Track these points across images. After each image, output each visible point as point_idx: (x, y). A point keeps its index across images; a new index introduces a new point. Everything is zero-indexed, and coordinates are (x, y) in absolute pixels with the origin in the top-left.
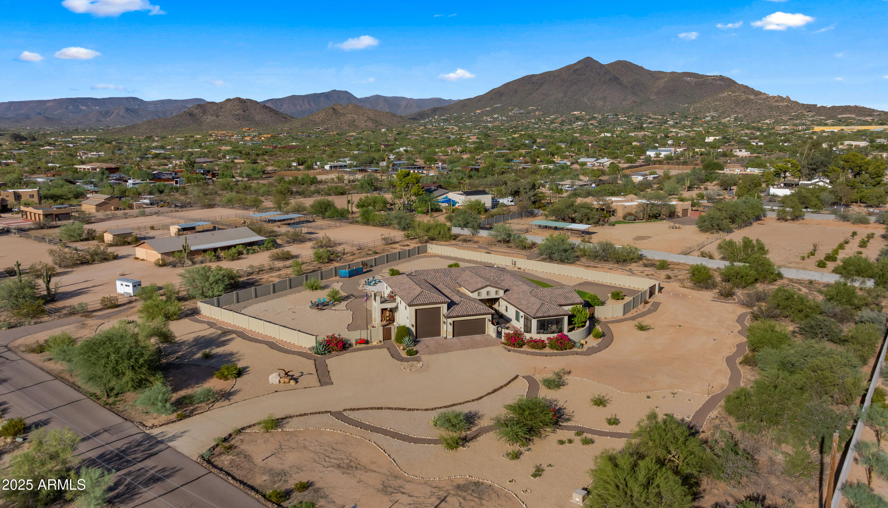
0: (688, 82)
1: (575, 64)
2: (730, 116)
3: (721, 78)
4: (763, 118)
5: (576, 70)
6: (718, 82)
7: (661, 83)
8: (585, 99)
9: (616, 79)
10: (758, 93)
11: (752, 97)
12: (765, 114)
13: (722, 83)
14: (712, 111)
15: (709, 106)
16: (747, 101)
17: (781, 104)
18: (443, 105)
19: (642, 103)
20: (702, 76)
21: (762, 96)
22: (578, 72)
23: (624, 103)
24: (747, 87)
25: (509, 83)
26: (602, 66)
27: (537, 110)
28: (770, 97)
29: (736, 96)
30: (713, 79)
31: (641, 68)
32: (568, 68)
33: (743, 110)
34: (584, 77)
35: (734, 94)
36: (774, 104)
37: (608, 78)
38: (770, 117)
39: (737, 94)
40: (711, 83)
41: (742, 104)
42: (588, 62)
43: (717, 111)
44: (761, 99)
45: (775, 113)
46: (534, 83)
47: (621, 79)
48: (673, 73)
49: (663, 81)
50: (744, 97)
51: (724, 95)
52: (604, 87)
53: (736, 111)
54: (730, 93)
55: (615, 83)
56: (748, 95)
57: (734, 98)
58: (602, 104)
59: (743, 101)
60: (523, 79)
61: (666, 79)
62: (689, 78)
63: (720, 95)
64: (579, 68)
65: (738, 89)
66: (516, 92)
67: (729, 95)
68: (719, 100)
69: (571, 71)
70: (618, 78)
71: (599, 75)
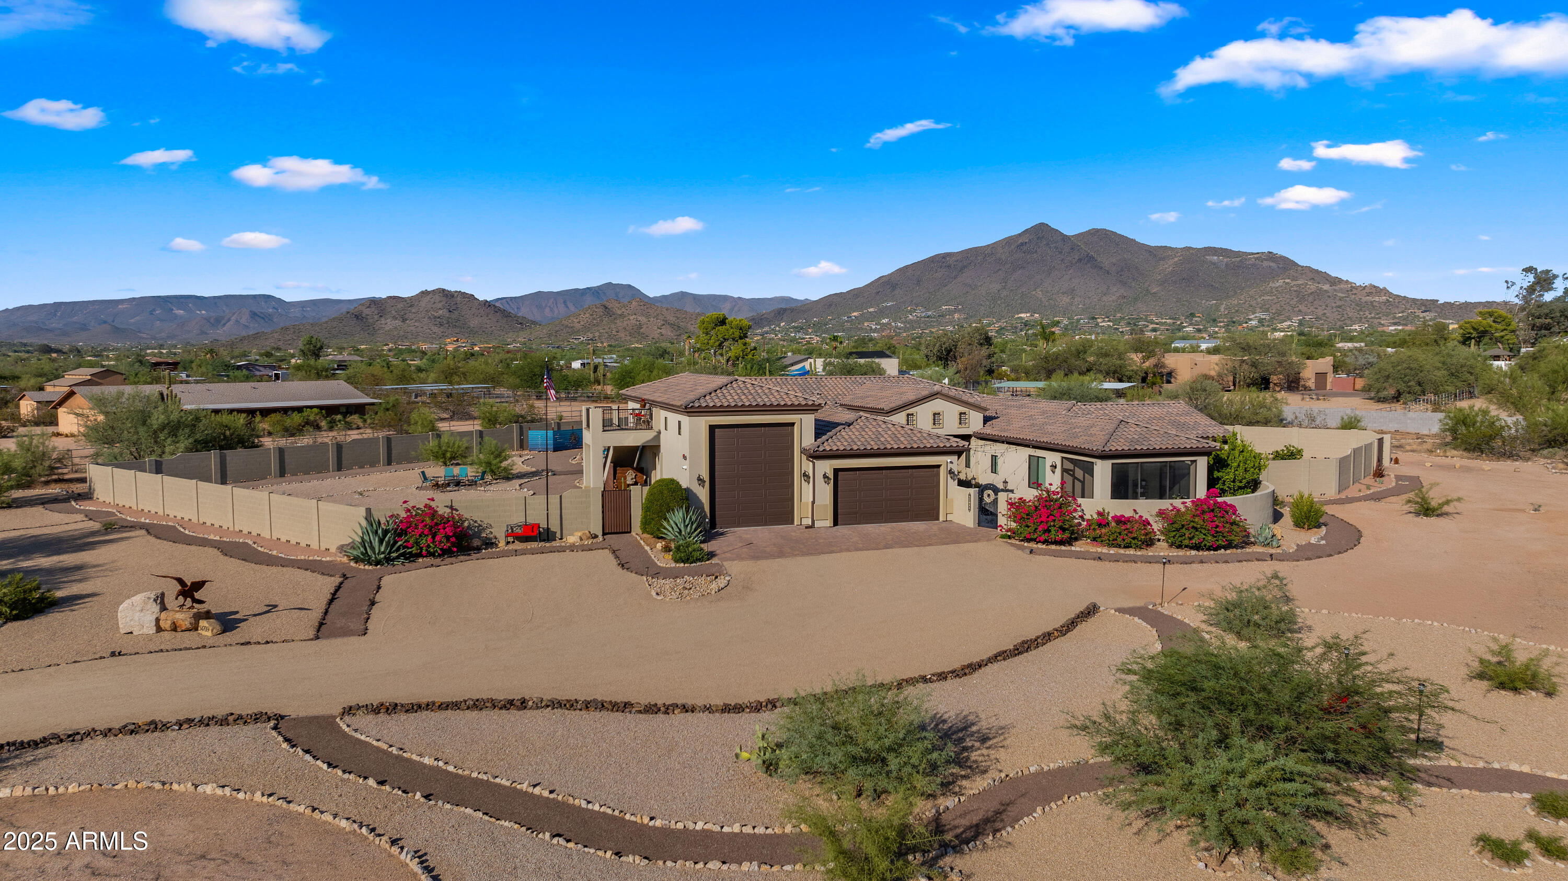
0: (1214, 264)
1: (1020, 235)
2: (1290, 319)
3: (1271, 256)
4: (1348, 322)
5: (1022, 244)
6: (1266, 264)
7: (1168, 266)
8: (1039, 294)
9: (1090, 259)
10: (1336, 281)
11: (1326, 287)
12: (1350, 314)
13: (1272, 264)
14: (1258, 310)
15: (1253, 303)
16: (1319, 294)
17: (1377, 299)
18: (793, 305)
19: (1136, 299)
20: (1238, 254)
21: (1342, 286)
22: (1025, 248)
23: (1105, 298)
24: (1317, 272)
25: (906, 267)
26: (1065, 238)
27: (956, 311)
28: (1356, 288)
29: (1299, 286)
30: (1256, 259)
31: (1133, 241)
32: (1009, 241)
33: (1312, 308)
34: (1035, 256)
35: (1295, 283)
36: (1365, 299)
37: (1077, 258)
38: (1360, 320)
39: (1299, 282)
40: (1253, 265)
41: (1311, 299)
42: (1042, 232)
43: (1267, 310)
44: (1341, 290)
45: (1367, 313)
46: (949, 266)
47: (1099, 259)
49: (1171, 262)
50: (1312, 287)
51: (1278, 284)
52: (1070, 272)
53: (1300, 311)
54: (1287, 281)
55: (1089, 265)
56: (1319, 283)
57: (1295, 289)
58: (1068, 300)
59: (1311, 294)
60: (932, 260)
61: (1176, 259)
62: (1216, 258)
63: (1270, 285)
64: (1027, 241)
65: (1302, 274)
66: (919, 281)
67: (1288, 283)
68: (1270, 293)
69: (1013, 247)
70: (1093, 258)
71: (1061, 253)
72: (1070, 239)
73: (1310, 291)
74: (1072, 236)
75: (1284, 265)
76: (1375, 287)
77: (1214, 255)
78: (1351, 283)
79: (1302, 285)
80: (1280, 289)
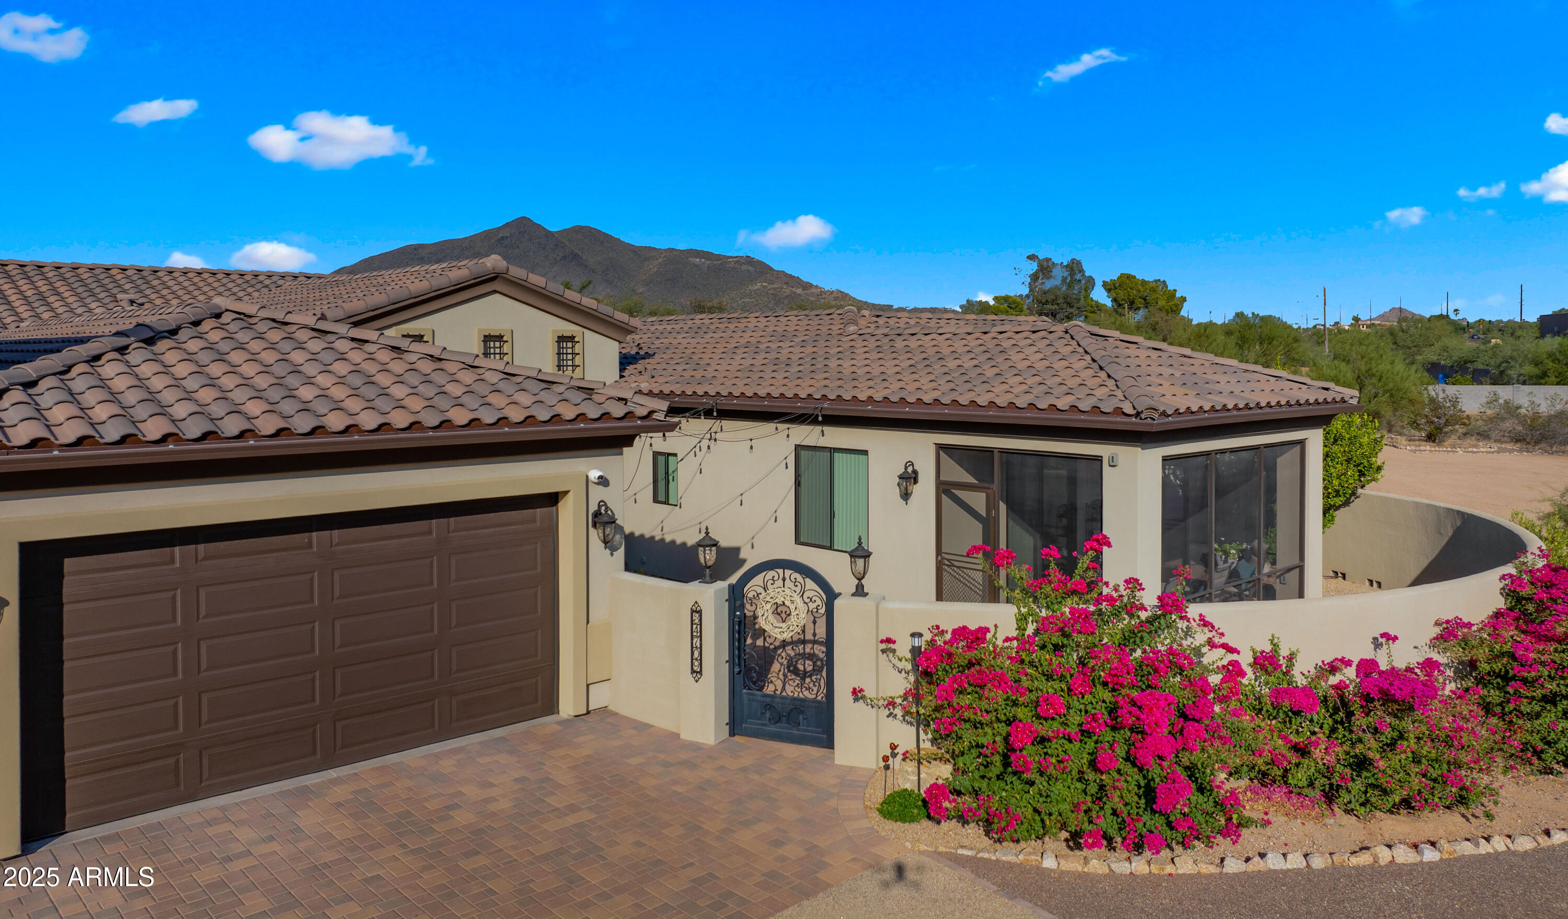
0: (697, 266)
3: (747, 260)
6: (744, 267)
7: (654, 267)
10: (806, 286)
11: (799, 290)
13: (750, 268)
16: (794, 297)
20: (719, 257)
21: (813, 290)
24: (789, 276)
26: (549, 234)
28: (825, 292)
29: (775, 289)
30: (736, 262)
31: (616, 239)
35: (772, 286)
37: (561, 255)
39: (776, 286)
40: (734, 269)
42: (526, 226)
44: (812, 295)
47: (584, 257)
48: (672, 250)
49: (656, 264)
50: (787, 291)
51: (756, 287)
52: (556, 269)
55: (574, 264)
56: (792, 287)
57: (771, 292)
59: (787, 297)
61: (660, 260)
62: (698, 261)
65: (777, 278)
70: (578, 256)
71: (546, 250)
72: (555, 236)
73: (785, 295)
74: (557, 233)
75: (760, 268)
76: (840, 291)
77: (696, 257)
78: (820, 288)
79: (778, 289)
80: (758, 292)
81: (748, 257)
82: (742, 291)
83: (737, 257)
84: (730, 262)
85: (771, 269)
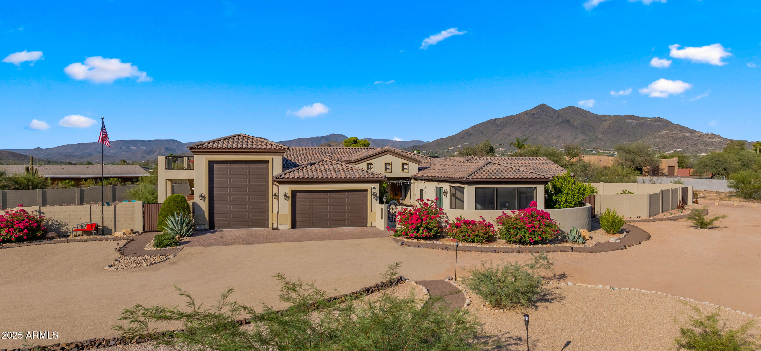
0: (630, 123)
1: (532, 110)
2: (669, 151)
3: (659, 120)
4: (699, 152)
5: (533, 114)
6: (656, 123)
7: (606, 125)
8: (542, 138)
9: (568, 121)
10: (692, 132)
11: (688, 135)
12: (701, 148)
13: (659, 123)
14: (653, 146)
15: (650, 142)
16: (684, 138)
17: (714, 140)
18: (421, 144)
19: (590, 141)
20: (642, 118)
21: (696, 134)
22: (534, 116)
23: (575, 141)
24: (683, 127)
25: (476, 126)
26: (555, 111)
27: (500, 147)
28: (703, 135)
29: (673, 134)
30: (652, 121)
31: (589, 112)
32: (526, 113)
33: (681, 145)
34: (539, 120)
35: (671, 132)
36: (708, 140)
37: (560, 120)
38: (706, 151)
39: (674, 132)
40: (650, 124)
41: (680, 140)
42: (543, 108)
43: (657, 146)
44: (696, 136)
45: (709, 147)
46: (497, 125)
47: (572, 121)
48: (617, 116)
49: (608, 122)
50: (680, 134)
51: (662, 133)
52: (557, 127)
53: (674, 146)
54: (667, 131)
55: (567, 124)
56: (684, 133)
57: (671, 135)
58: (556, 141)
59: (680, 138)
60: (489, 122)
61: (611, 121)
62: (631, 120)
63: (659, 134)
64: (536, 112)
65: (675, 128)
66: (482, 132)
67: (667, 133)
68: (659, 137)
69: (529, 115)
70: (569, 121)
71: (552, 118)
72: (557, 112)
73: (679, 137)
74: (558, 110)
75: (666, 124)
76: (713, 134)
77: (630, 119)
78: (701, 132)
79: (675, 133)
80: (663, 136)
81: (658, 118)
82: (654, 136)
83: (652, 118)
84: (648, 121)
85: (672, 124)
